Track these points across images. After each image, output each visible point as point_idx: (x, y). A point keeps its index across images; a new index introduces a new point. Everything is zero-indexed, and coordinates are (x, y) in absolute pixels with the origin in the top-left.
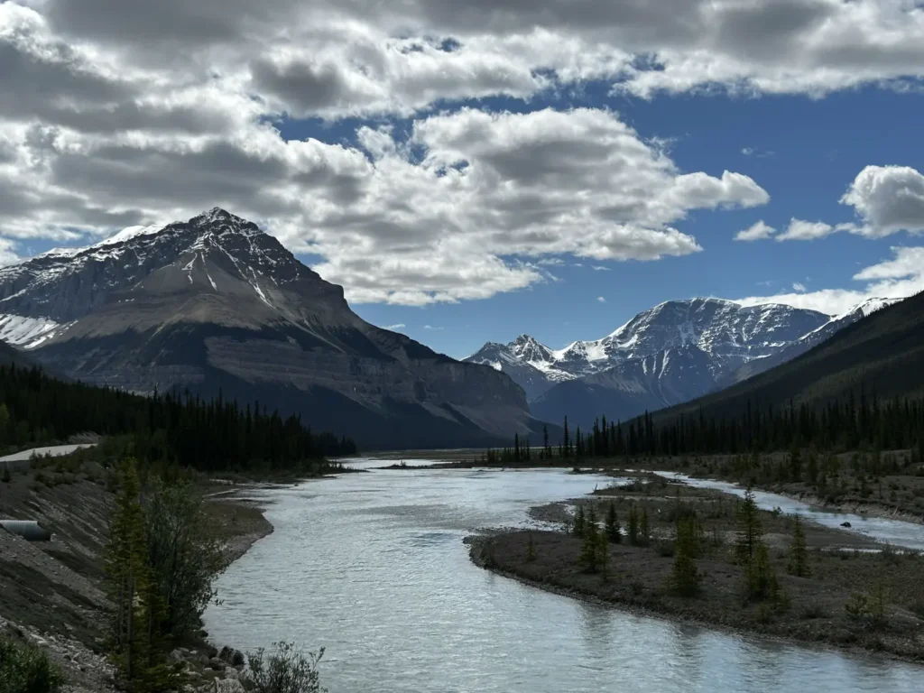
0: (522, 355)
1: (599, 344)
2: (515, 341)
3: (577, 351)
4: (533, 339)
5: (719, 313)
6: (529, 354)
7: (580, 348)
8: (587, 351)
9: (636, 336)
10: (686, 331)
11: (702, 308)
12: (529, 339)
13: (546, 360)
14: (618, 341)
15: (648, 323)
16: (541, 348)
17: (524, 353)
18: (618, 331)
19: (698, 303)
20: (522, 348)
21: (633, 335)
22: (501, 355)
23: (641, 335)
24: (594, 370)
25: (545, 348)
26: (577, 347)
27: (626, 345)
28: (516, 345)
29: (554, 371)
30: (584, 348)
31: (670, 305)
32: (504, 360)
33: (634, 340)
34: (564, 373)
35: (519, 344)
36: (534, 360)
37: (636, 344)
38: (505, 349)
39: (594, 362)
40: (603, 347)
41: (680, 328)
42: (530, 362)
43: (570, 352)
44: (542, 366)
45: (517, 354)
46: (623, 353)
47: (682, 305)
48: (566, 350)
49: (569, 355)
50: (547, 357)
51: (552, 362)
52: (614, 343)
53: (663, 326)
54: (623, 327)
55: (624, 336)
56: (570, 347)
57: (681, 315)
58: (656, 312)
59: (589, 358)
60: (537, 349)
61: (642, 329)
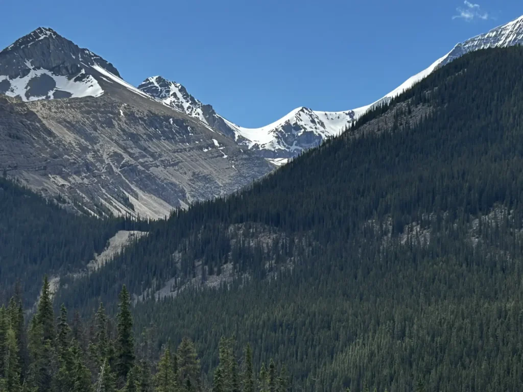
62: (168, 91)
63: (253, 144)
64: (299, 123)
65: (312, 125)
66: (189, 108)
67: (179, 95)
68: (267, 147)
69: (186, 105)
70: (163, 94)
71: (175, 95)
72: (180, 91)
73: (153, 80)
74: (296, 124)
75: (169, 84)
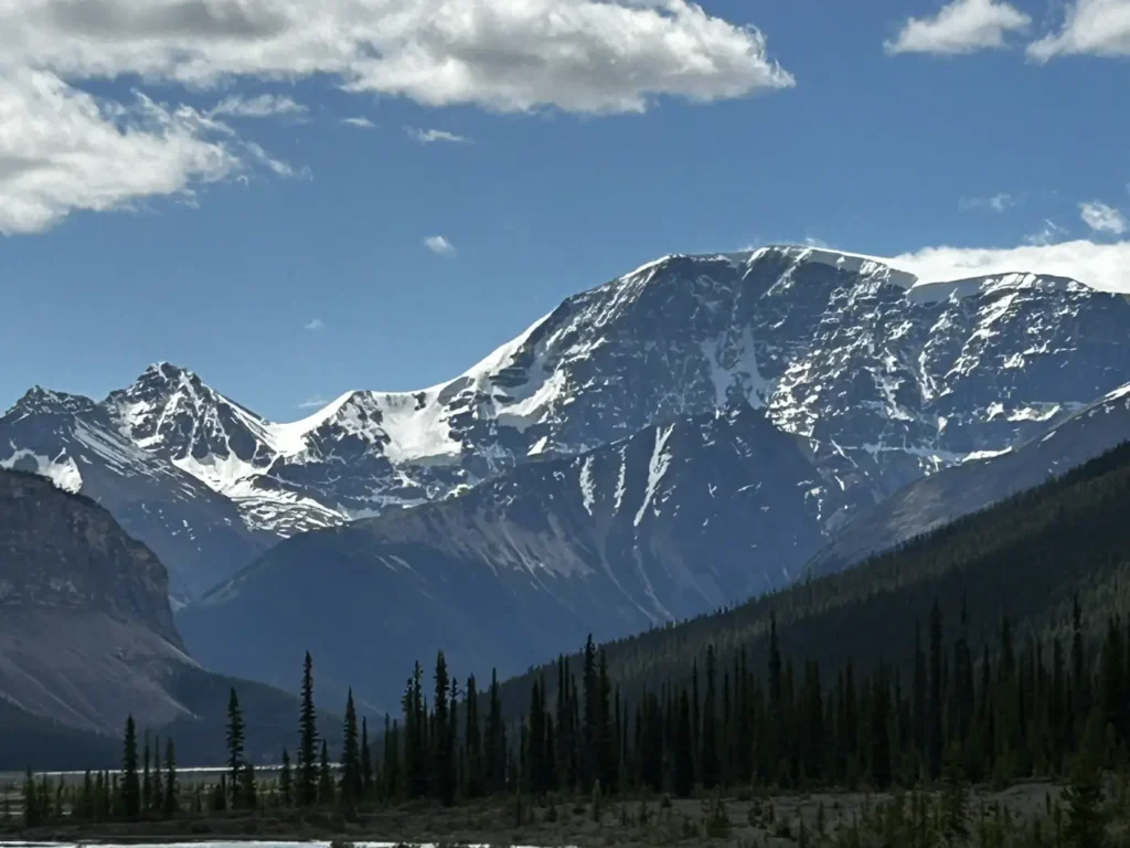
0: (158, 438)
1: (431, 401)
2: (130, 385)
3: (352, 425)
4: (195, 381)
5: (842, 303)
6: (181, 435)
7: (363, 416)
8: (387, 426)
9: (559, 377)
10: (728, 364)
11: (785, 282)
12: (184, 380)
13: (244, 455)
14: (497, 391)
15: (600, 332)
16: (225, 411)
17: (165, 427)
18: (498, 359)
19: (772, 265)
20: (158, 411)
21: (549, 370)
22: (81, 435)
23: (578, 371)
24: (410, 493)
25: (240, 414)
26: (353, 411)
27: (524, 408)
28: (133, 400)
29: (272, 495)
30: (378, 417)
31: (680, 269)
32: (90, 453)
33: (552, 389)
34: (307, 502)
35: (146, 397)
36: (200, 454)
37: (558, 403)
38: (100, 417)
39: (412, 468)
40: (446, 413)
41: (708, 349)
42: (186, 464)
43: (327, 429)
44: (228, 476)
45: (139, 432)
46: (514, 436)
47: (718, 271)
48: (314, 422)
49: (324, 438)
50: (245, 445)
51: (264, 463)
52: (483, 399)
53: (650, 345)
54: (517, 343)
55: (517, 378)
56: (329, 412)
57: (712, 305)
58: (630, 291)
59: (398, 451)
60: (212, 417)
61: (581, 351)
62: (176, 384)
63: (277, 456)
64: (340, 423)
65: (359, 423)
66: (201, 407)
67: (191, 389)
68: (294, 461)
69: (198, 403)
70: (170, 387)
71: (184, 390)
72: (191, 382)
73: (157, 368)
74: (335, 424)
75: (178, 373)
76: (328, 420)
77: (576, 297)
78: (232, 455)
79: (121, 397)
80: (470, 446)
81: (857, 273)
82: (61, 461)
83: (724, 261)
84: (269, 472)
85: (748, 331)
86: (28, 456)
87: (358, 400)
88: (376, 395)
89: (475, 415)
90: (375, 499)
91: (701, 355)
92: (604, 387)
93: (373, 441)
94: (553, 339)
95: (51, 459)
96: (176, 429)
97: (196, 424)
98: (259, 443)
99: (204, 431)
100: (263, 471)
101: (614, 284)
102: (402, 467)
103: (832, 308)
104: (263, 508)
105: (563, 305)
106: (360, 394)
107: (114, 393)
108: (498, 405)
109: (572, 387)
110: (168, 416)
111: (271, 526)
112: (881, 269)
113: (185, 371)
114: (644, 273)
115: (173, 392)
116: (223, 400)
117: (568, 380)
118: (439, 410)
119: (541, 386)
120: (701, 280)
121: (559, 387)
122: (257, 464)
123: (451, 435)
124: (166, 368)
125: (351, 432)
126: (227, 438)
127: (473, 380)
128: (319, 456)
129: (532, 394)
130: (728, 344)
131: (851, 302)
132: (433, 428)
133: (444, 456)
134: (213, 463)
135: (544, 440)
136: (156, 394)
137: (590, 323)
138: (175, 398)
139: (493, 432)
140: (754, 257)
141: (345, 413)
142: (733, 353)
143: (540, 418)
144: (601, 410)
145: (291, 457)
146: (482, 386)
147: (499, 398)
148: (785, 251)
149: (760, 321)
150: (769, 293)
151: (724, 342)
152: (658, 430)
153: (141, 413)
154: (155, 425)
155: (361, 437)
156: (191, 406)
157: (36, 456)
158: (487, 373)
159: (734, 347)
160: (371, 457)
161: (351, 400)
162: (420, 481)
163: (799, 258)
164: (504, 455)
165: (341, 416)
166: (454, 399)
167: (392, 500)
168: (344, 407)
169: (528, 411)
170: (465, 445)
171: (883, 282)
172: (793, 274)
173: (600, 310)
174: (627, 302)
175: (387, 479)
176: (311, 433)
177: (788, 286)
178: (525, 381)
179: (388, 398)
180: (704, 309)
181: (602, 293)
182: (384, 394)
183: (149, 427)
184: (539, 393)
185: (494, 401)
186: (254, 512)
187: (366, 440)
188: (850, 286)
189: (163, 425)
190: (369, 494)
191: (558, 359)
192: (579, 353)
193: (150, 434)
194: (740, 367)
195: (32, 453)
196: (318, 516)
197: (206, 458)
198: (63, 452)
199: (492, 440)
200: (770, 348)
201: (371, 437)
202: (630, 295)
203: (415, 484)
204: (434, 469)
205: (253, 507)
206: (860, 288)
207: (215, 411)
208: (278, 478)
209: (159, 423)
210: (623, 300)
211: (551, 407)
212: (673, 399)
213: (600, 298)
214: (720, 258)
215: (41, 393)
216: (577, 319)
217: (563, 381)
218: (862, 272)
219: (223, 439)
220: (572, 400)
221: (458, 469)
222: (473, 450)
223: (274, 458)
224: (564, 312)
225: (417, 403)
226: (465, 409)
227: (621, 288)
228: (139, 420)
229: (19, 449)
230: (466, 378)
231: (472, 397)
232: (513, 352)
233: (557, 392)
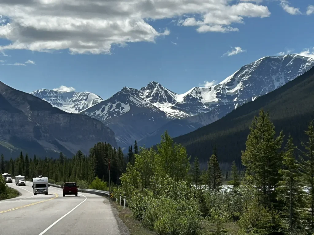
0: (151, 98)
1: (212, 89)
2: (146, 86)
3: (194, 95)
4: (160, 85)
5: (303, 67)
6: (157, 98)
7: (197, 93)
8: (202, 95)
9: (241, 84)
10: (278, 81)
11: (291, 62)
12: (157, 85)
13: (170, 102)
14: (227, 87)
15: (250, 74)
16: (166, 92)
17: (153, 96)
18: (227, 80)
19: (289, 58)
20: (151, 92)
21: (239, 82)
23: (245, 83)
24: (206, 110)
25: (169, 92)
26: (194, 92)
28: (146, 90)
29: (174, 111)
30: (200, 93)
31: (268, 60)
32: (133, 102)
33: (239, 87)
34: (182, 112)
35: (149, 89)
36: (160, 102)
37: (240, 90)
38: (136, 93)
39: (207, 104)
40: (215, 92)
41: (274, 77)
42: (155, 104)
43: (188, 96)
44: (166, 108)
45: (147, 97)
46: (230, 97)
47: (277, 60)
48: (185, 94)
49: (187, 98)
50: (170, 99)
51: (174, 103)
52: (224, 89)
53: (261, 77)
54: (231, 76)
55: (231, 84)
56: (189, 92)
57: (275, 68)
58: (257, 65)
59: (203, 101)
60: (163, 93)
61: (246, 78)
62: (156, 86)
63: (177, 102)
64: (191, 95)
65: (196, 94)
66: (161, 91)
67: (159, 87)
68: (181, 103)
69: (160, 90)
70: (154, 87)
71: (157, 87)
72: (159, 85)
73: (152, 83)
74: (190, 95)
75: (156, 83)
76: (189, 94)
77: (245, 66)
78: (167, 101)
79: (144, 89)
80: (220, 99)
81: (306, 60)
82: (126, 104)
83: (277, 58)
84: (175, 105)
85: (283, 73)
86: (119, 103)
87: (196, 89)
88: (200, 88)
89: (221, 93)
90: (199, 111)
91: (272, 79)
92: (250, 86)
93: (199, 98)
94: (239, 75)
95: (124, 104)
96: (155, 96)
97: (160, 95)
98: (173, 99)
99: (161, 96)
100: (174, 105)
101: (253, 63)
102: (205, 104)
103: (301, 68)
104: (172, 114)
105: (242, 68)
106: (196, 88)
107: (142, 88)
108: (227, 90)
109: (243, 86)
110: (153, 93)
111: (172, 118)
112: (312, 60)
113: (158, 83)
114: (260, 61)
115: (155, 88)
116: (166, 89)
117: (243, 84)
118: (214, 91)
119: (236, 86)
120: (273, 62)
121: (240, 86)
122: (173, 104)
123: (216, 97)
124: (154, 82)
125: (194, 97)
126: (166, 98)
127: (221, 85)
128: (186, 102)
129: (235, 87)
130: (278, 76)
131: (305, 67)
132: (212, 96)
133: (214, 102)
134: (163, 103)
135: (236, 98)
136: (151, 88)
137: (248, 72)
138: (155, 89)
139: (225, 96)
140: (285, 57)
141: (193, 92)
142: (279, 78)
143: (236, 93)
144: (249, 91)
145: (180, 102)
146: (223, 86)
147: (227, 88)
148: (291, 55)
149: (286, 71)
150: (288, 65)
151: (277, 75)
152: (253, 98)
153: (148, 93)
154: (151, 95)
155: (196, 98)
156: (158, 91)
157: (121, 103)
158: (225, 83)
159: (279, 77)
160: (198, 102)
161: (194, 89)
162: (209, 107)
163: (294, 57)
164: (228, 101)
165: (191, 93)
166: (217, 89)
167: (203, 111)
168: (192, 91)
169: (233, 92)
170: (219, 99)
171: (312, 62)
172: (293, 61)
173: (250, 69)
174: (256, 67)
175: (201, 107)
176: (185, 96)
177: (292, 63)
178: (233, 85)
179: (203, 89)
180: (273, 69)
181: (250, 65)
182: (202, 88)
183: (149, 96)
184: (236, 87)
185: (226, 89)
186: (169, 115)
187: (197, 98)
188: (305, 63)
189: (152, 95)
190: (197, 110)
191: (241, 80)
192: (245, 78)
193: (150, 97)
194: (281, 81)
195: (120, 102)
196: (183, 116)
197: (161, 103)
198: (127, 102)
199: (225, 98)
200: (287, 77)
201: (198, 97)
202: (256, 66)
203: (207, 108)
204: (212, 104)
205: (169, 114)
206: (307, 64)
207: (164, 92)
208: (177, 107)
209: (152, 94)
210: (255, 66)
211: (238, 91)
212: (265, 89)
213: (250, 66)
214: (277, 57)
215: (126, 88)
216: (245, 71)
217: (241, 85)
218: (308, 60)
219: (165, 98)
220: (243, 89)
221: (217, 104)
222: (220, 100)
223: (176, 102)
224: (242, 69)
225: (209, 90)
226: (219, 91)
227: (255, 64)
228: (147, 94)
229: (118, 101)
230: (220, 84)
231: (221, 88)
232: (231, 78)
233: (240, 87)
